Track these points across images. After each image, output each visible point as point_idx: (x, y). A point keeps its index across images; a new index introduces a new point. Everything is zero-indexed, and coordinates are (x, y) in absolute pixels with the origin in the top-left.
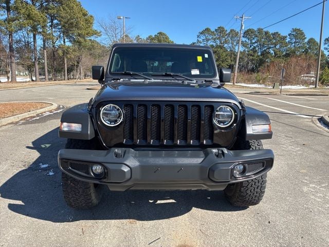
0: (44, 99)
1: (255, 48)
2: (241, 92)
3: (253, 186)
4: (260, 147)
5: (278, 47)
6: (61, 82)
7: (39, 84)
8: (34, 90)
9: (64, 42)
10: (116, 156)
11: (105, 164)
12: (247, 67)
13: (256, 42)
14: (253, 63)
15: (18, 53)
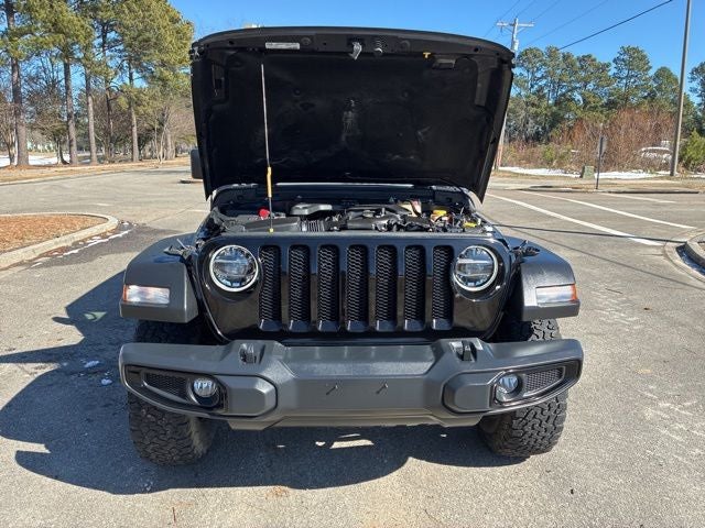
0: (88, 207)
1: (541, 89)
2: (513, 186)
3: (538, 416)
4: (554, 332)
5: (591, 88)
6: (126, 166)
7: (79, 171)
8: (67, 184)
9: (131, 79)
10: (244, 360)
11: (219, 377)
12: (524, 131)
13: (543, 77)
14: (536, 123)
15: (32, 104)
